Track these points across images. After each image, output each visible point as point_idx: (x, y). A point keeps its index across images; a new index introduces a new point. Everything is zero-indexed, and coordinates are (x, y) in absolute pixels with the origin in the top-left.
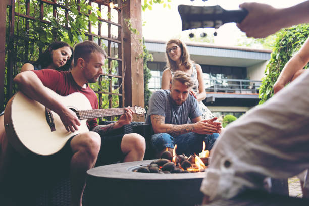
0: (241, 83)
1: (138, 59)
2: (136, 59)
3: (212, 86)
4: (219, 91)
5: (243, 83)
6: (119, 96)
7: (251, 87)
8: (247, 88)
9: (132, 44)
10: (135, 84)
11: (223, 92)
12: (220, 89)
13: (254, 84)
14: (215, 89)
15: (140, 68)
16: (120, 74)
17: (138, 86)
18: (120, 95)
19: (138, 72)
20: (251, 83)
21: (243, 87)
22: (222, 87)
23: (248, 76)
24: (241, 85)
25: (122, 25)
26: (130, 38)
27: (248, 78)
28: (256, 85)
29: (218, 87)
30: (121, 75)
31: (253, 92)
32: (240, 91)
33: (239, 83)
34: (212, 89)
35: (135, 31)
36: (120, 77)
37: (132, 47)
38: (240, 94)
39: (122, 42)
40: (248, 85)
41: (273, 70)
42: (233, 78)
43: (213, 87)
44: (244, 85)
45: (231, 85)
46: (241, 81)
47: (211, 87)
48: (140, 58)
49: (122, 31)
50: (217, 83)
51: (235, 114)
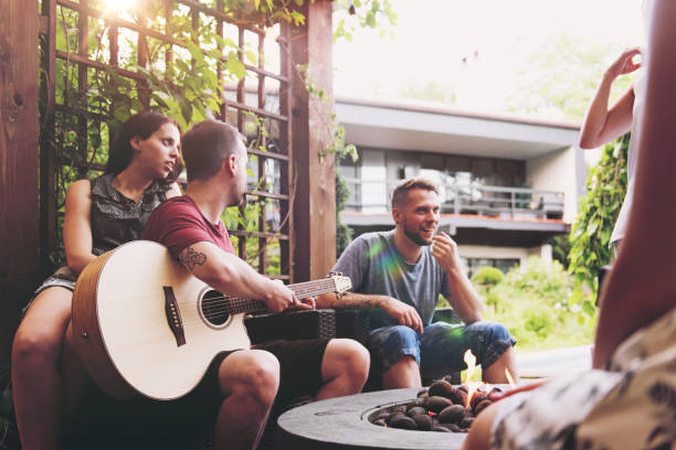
0: (513, 196)
1: (324, 156)
2: (319, 155)
3: (449, 199)
4: (465, 212)
5: (518, 196)
6: (281, 241)
7: (534, 205)
8: (526, 207)
9: (311, 123)
10: (316, 212)
11: (474, 213)
12: (469, 207)
13: (542, 199)
14: (458, 207)
15: (328, 178)
16: (284, 190)
17: (322, 218)
18: (285, 237)
19: (324, 187)
20: (534, 196)
21: (517, 205)
22: (472, 203)
23: (528, 180)
24: (514, 201)
25: (289, 79)
26: (307, 109)
27: (528, 184)
28: (545, 200)
29: (464, 202)
30: (287, 194)
31: (539, 217)
32: (511, 213)
33: (508, 195)
34: (449, 206)
35: (321, 94)
36: (284, 197)
37: (311, 131)
38: (512, 221)
39: (290, 119)
40: (527, 201)
41: (605, 181)
42: (496, 184)
43: (452, 202)
44: (518, 201)
45: (493, 200)
46: (513, 190)
47: (447, 202)
48: (329, 155)
49: (290, 92)
50: (460, 193)
51: (498, 263)
